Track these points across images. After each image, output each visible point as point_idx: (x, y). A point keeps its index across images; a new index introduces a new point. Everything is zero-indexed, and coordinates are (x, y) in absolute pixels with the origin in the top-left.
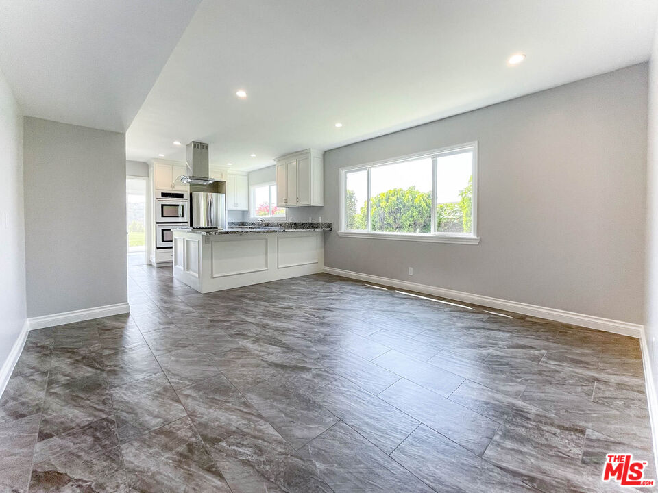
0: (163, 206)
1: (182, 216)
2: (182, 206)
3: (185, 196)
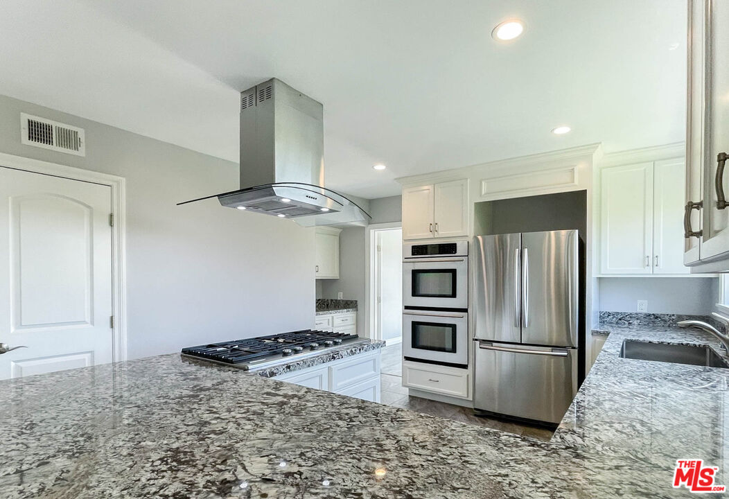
0: (414, 272)
1: (454, 295)
2: (454, 272)
3: (461, 250)
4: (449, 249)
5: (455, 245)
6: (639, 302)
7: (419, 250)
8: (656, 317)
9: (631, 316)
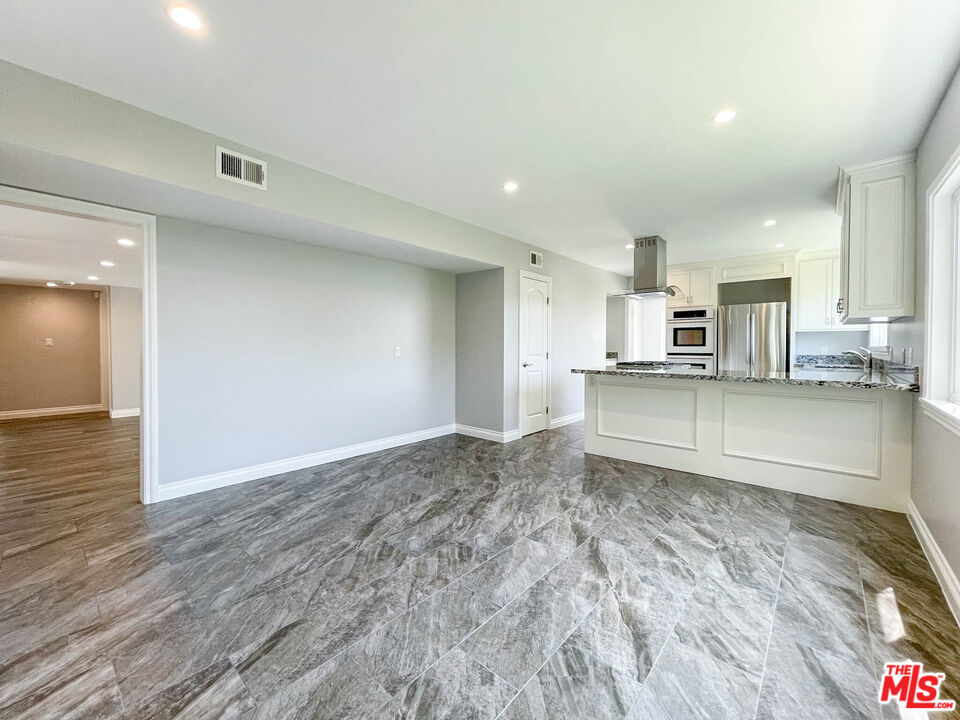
0: (676, 330)
1: (704, 344)
2: (704, 329)
3: (709, 314)
4: (701, 314)
5: (705, 311)
6: (823, 348)
7: (678, 315)
8: (834, 357)
9: (817, 357)
